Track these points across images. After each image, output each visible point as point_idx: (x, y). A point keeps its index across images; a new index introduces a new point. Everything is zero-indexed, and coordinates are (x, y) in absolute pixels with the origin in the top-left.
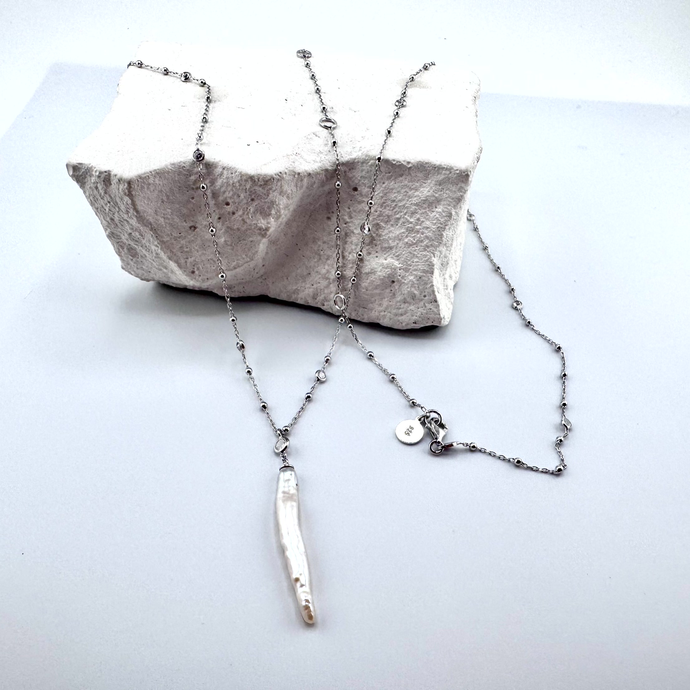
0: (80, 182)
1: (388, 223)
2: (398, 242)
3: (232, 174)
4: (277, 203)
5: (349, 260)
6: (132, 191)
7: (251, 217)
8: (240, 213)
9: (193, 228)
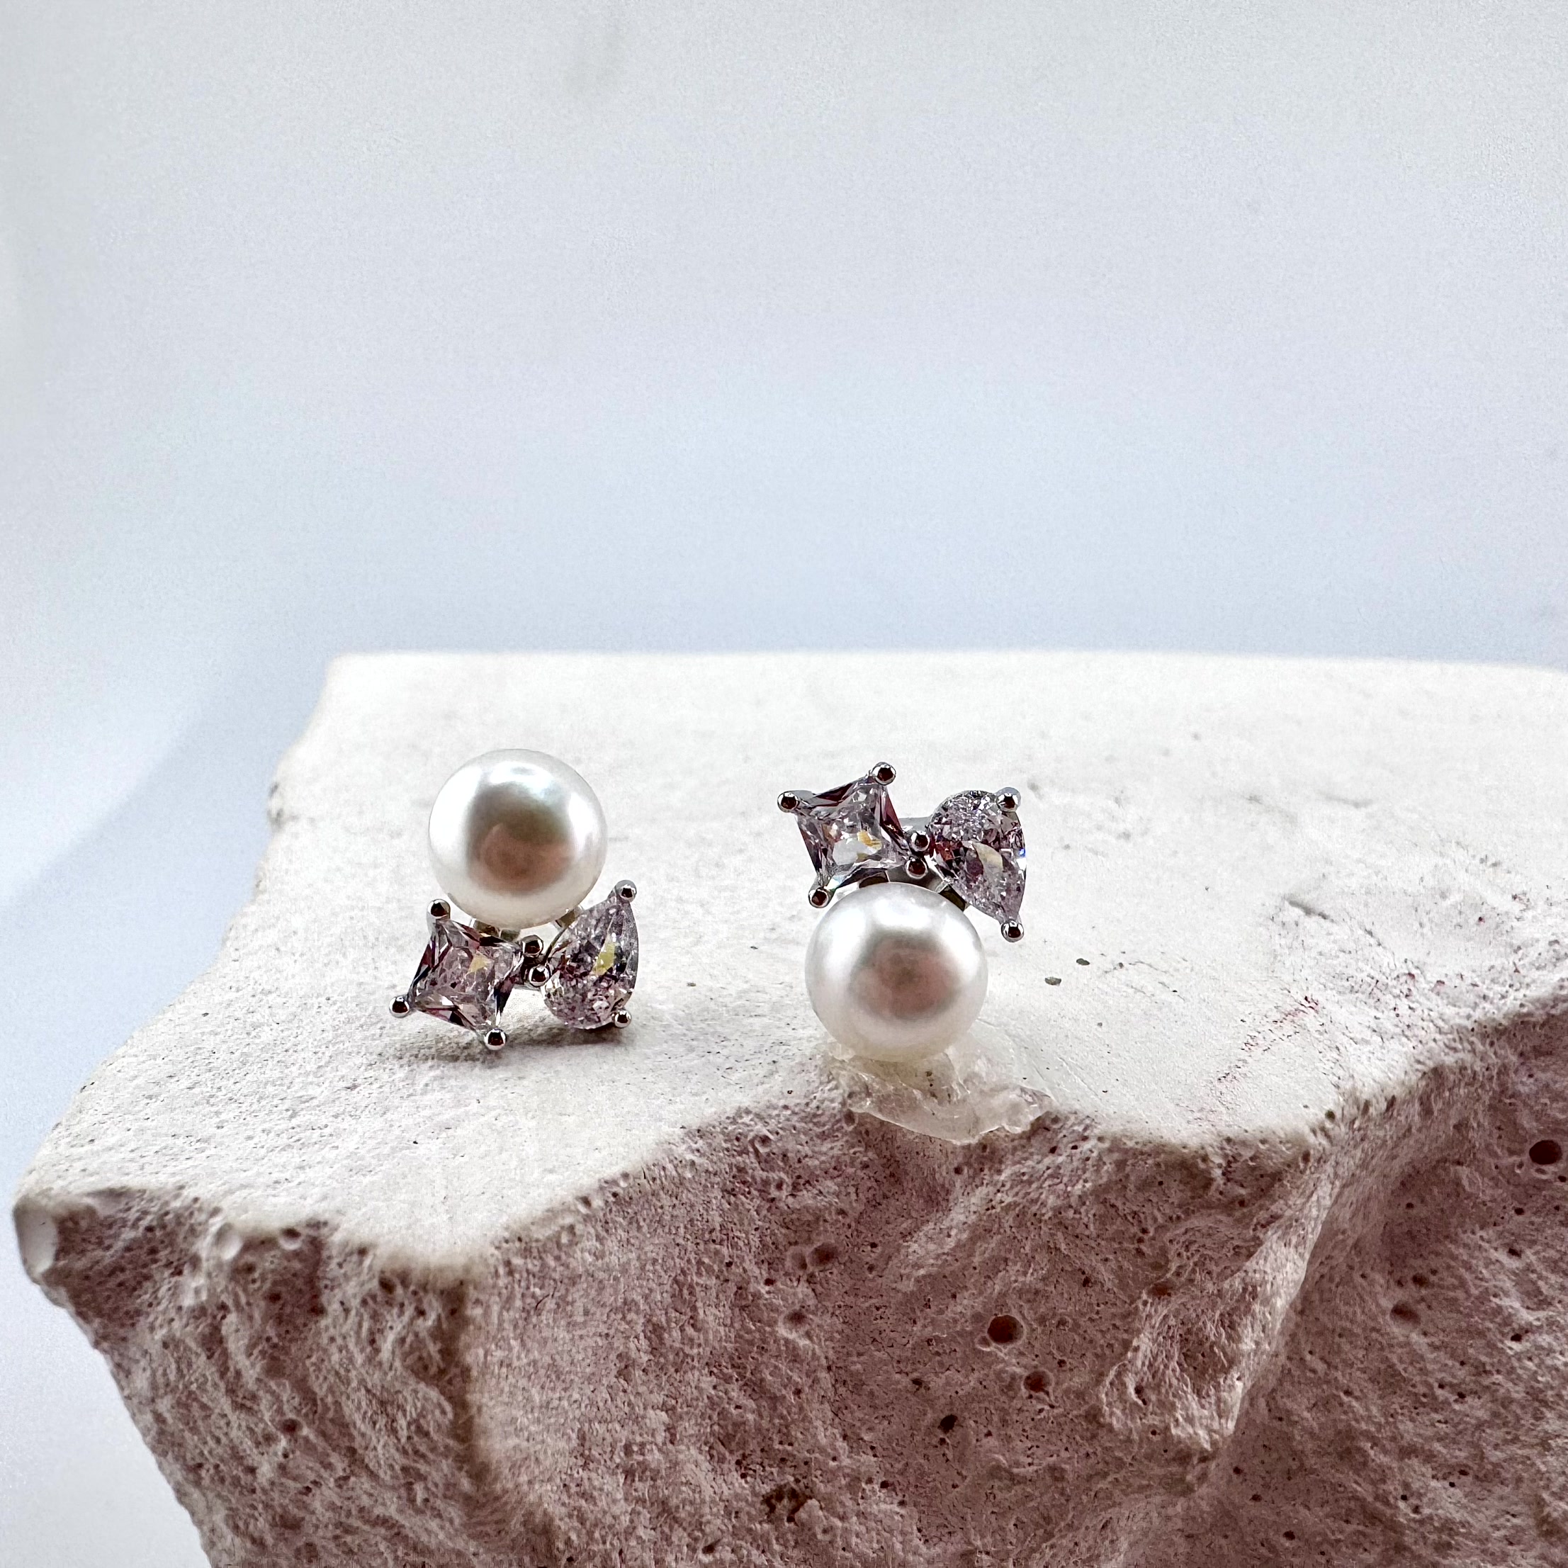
0: (100, 1314)
4: (1267, 1289)
6: (467, 1346)
7: (1133, 1394)
8: (1079, 1374)
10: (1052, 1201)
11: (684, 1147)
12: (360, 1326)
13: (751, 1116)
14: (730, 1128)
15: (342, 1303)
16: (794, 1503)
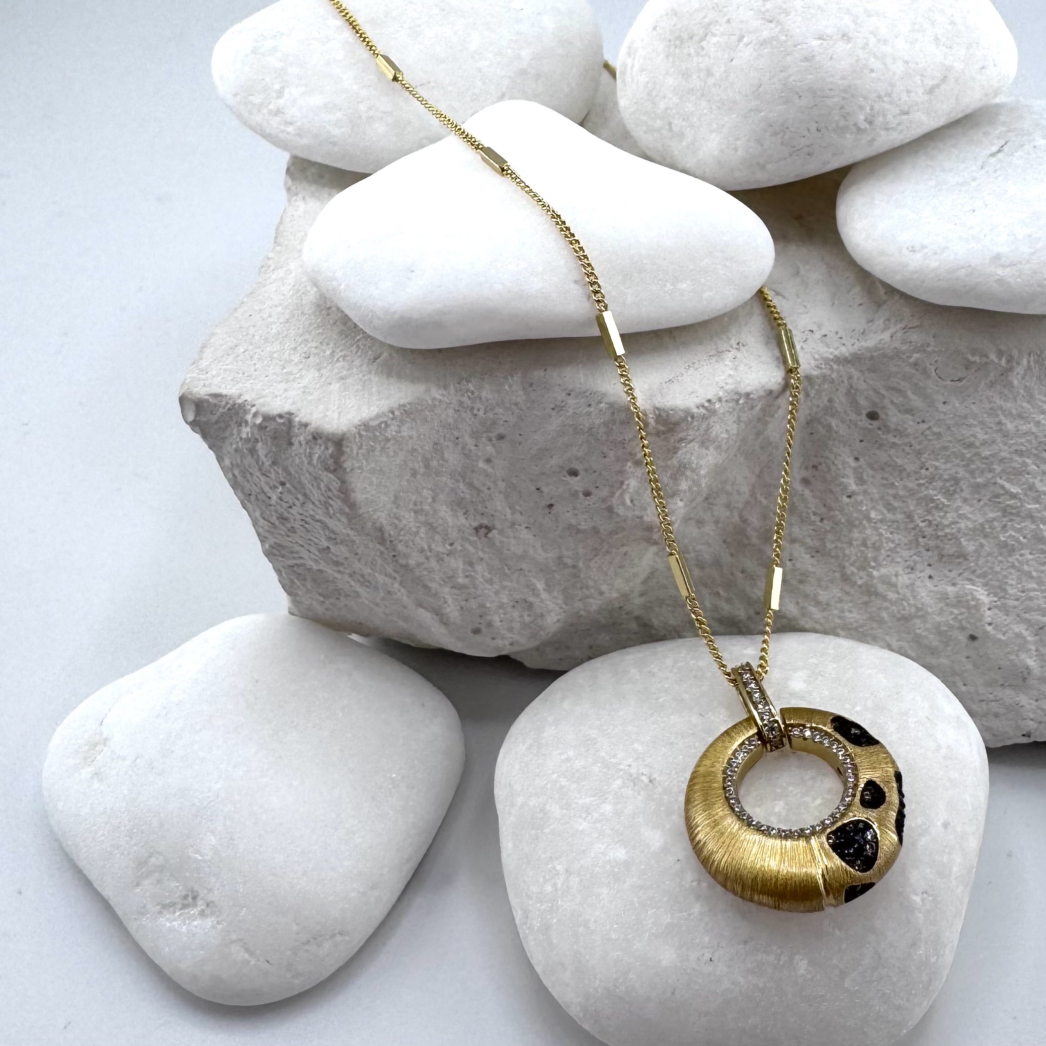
1: (957, 496)
2: (982, 541)
3: (590, 405)
4: (694, 466)
5: (860, 586)
6: (344, 461)
7: (628, 502)
8: (604, 492)
9: (483, 531)
10: (588, 425)
12: (306, 450)
15: (299, 442)
16: (486, 531)
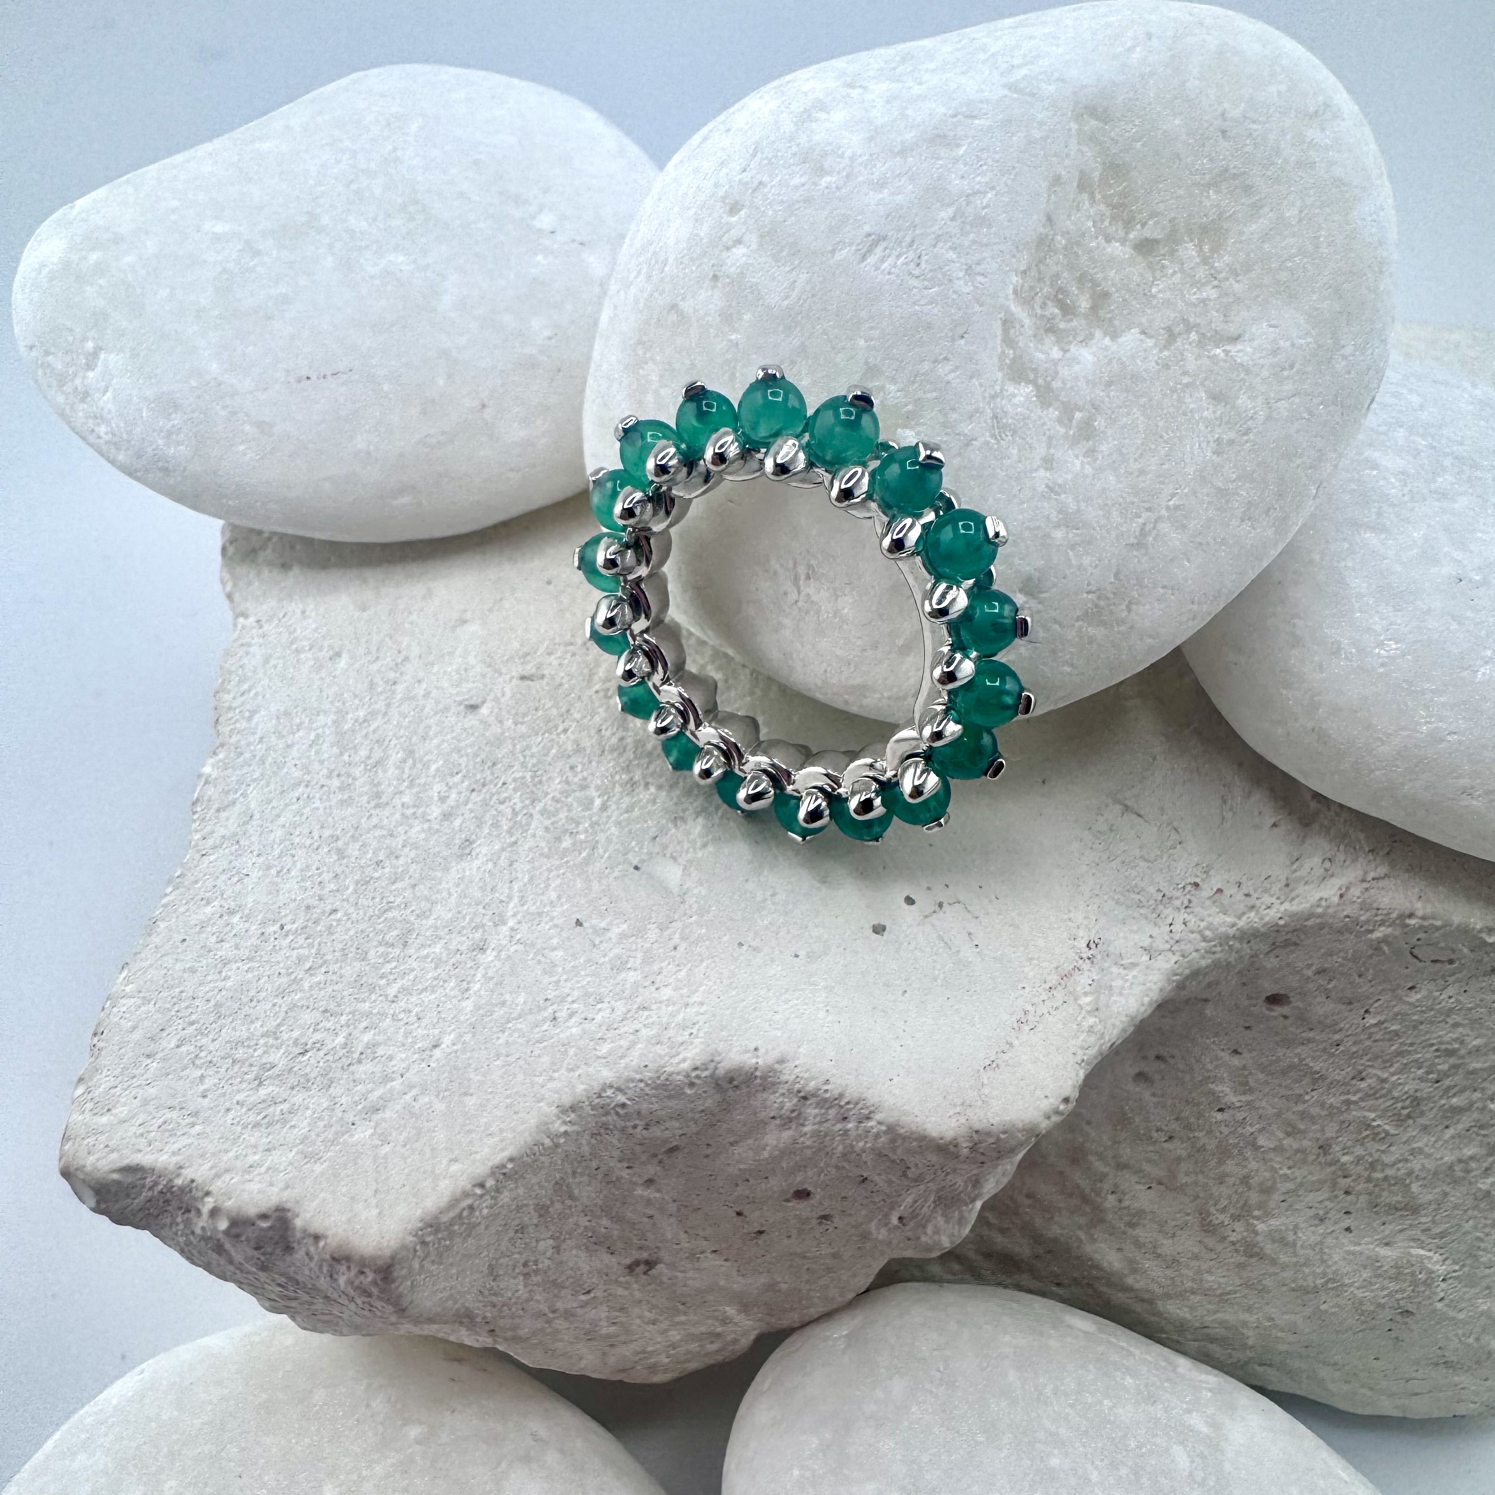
1: (1411, 1122)
2: (1447, 1189)
3: (845, 1121)
5: (1233, 1243)
7: (895, 1221)
9: (641, 1268)
10: (840, 1148)
11: (559, 1122)
12: (321, 1267)
13: (612, 1091)
14: (597, 1101)
15: (307, 1254)
16: (646, 1267)
